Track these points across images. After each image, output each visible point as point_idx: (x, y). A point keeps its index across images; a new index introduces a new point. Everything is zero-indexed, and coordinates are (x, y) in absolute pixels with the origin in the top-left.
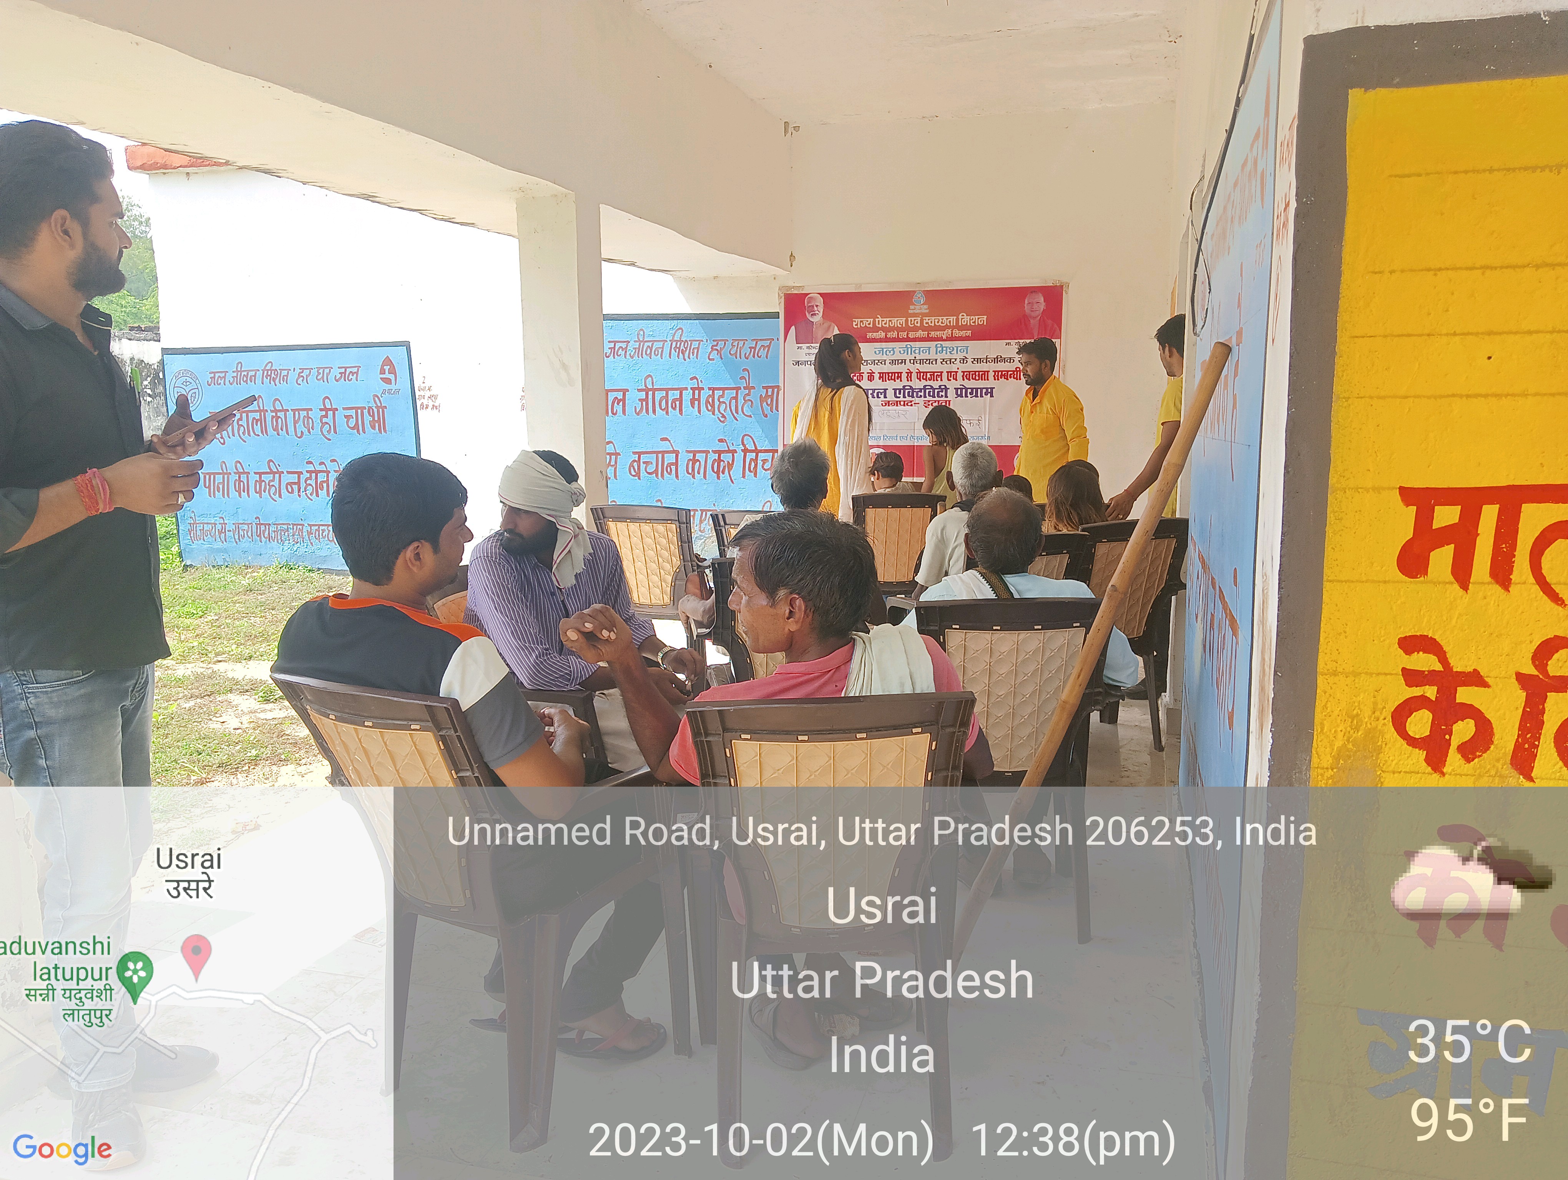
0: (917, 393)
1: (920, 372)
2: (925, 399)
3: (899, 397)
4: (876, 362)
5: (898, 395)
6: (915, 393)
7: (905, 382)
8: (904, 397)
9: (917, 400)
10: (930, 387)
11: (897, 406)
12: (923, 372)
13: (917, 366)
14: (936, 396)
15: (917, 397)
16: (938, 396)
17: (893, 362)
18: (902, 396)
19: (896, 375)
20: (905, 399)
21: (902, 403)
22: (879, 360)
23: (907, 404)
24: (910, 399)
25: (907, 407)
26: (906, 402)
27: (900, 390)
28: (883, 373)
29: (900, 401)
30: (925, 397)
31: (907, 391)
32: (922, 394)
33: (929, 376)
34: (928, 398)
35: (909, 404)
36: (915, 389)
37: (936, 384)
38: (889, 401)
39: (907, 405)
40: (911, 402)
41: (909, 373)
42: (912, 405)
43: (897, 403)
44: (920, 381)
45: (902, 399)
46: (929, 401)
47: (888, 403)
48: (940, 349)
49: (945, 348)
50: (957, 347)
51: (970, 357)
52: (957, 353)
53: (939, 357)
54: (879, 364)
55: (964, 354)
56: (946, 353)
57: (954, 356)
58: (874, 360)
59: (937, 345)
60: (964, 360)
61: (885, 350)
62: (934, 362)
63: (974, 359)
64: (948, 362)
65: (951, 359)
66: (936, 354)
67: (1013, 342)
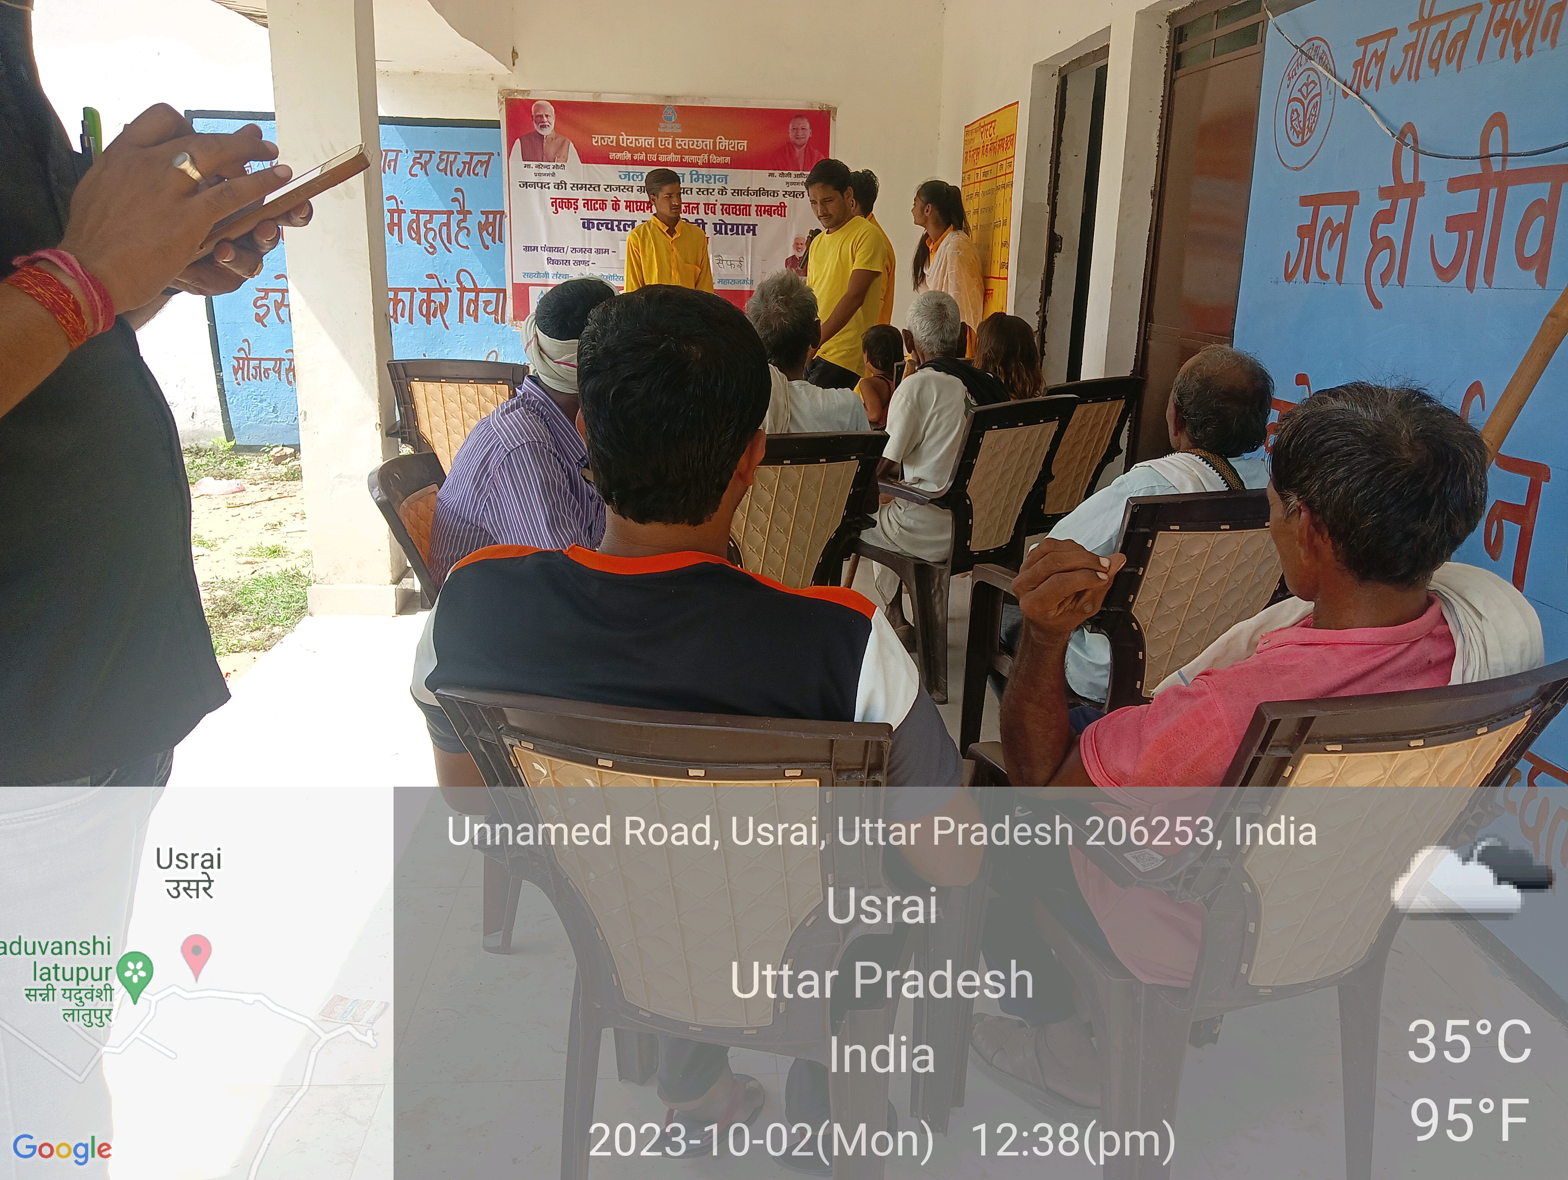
4: (622, 188)
22: (625, 186)
48: (695, 177)
49: (701, 176)
50: (715, 176)
51: (729, 187)
52: (715, 183)
53: (695, 186)
54: (624, 190)
55: (723, 184)
56: (703, 182)
57: (712, 186)
58: (620, 186)
59: (691, 171)
60: (723, 191)
61: (631, 174)
62: (689, 192)
63: (734, 190)
64: (705, 193)
65: (708, 189)
66: (691, 182)
67: (777, 173)
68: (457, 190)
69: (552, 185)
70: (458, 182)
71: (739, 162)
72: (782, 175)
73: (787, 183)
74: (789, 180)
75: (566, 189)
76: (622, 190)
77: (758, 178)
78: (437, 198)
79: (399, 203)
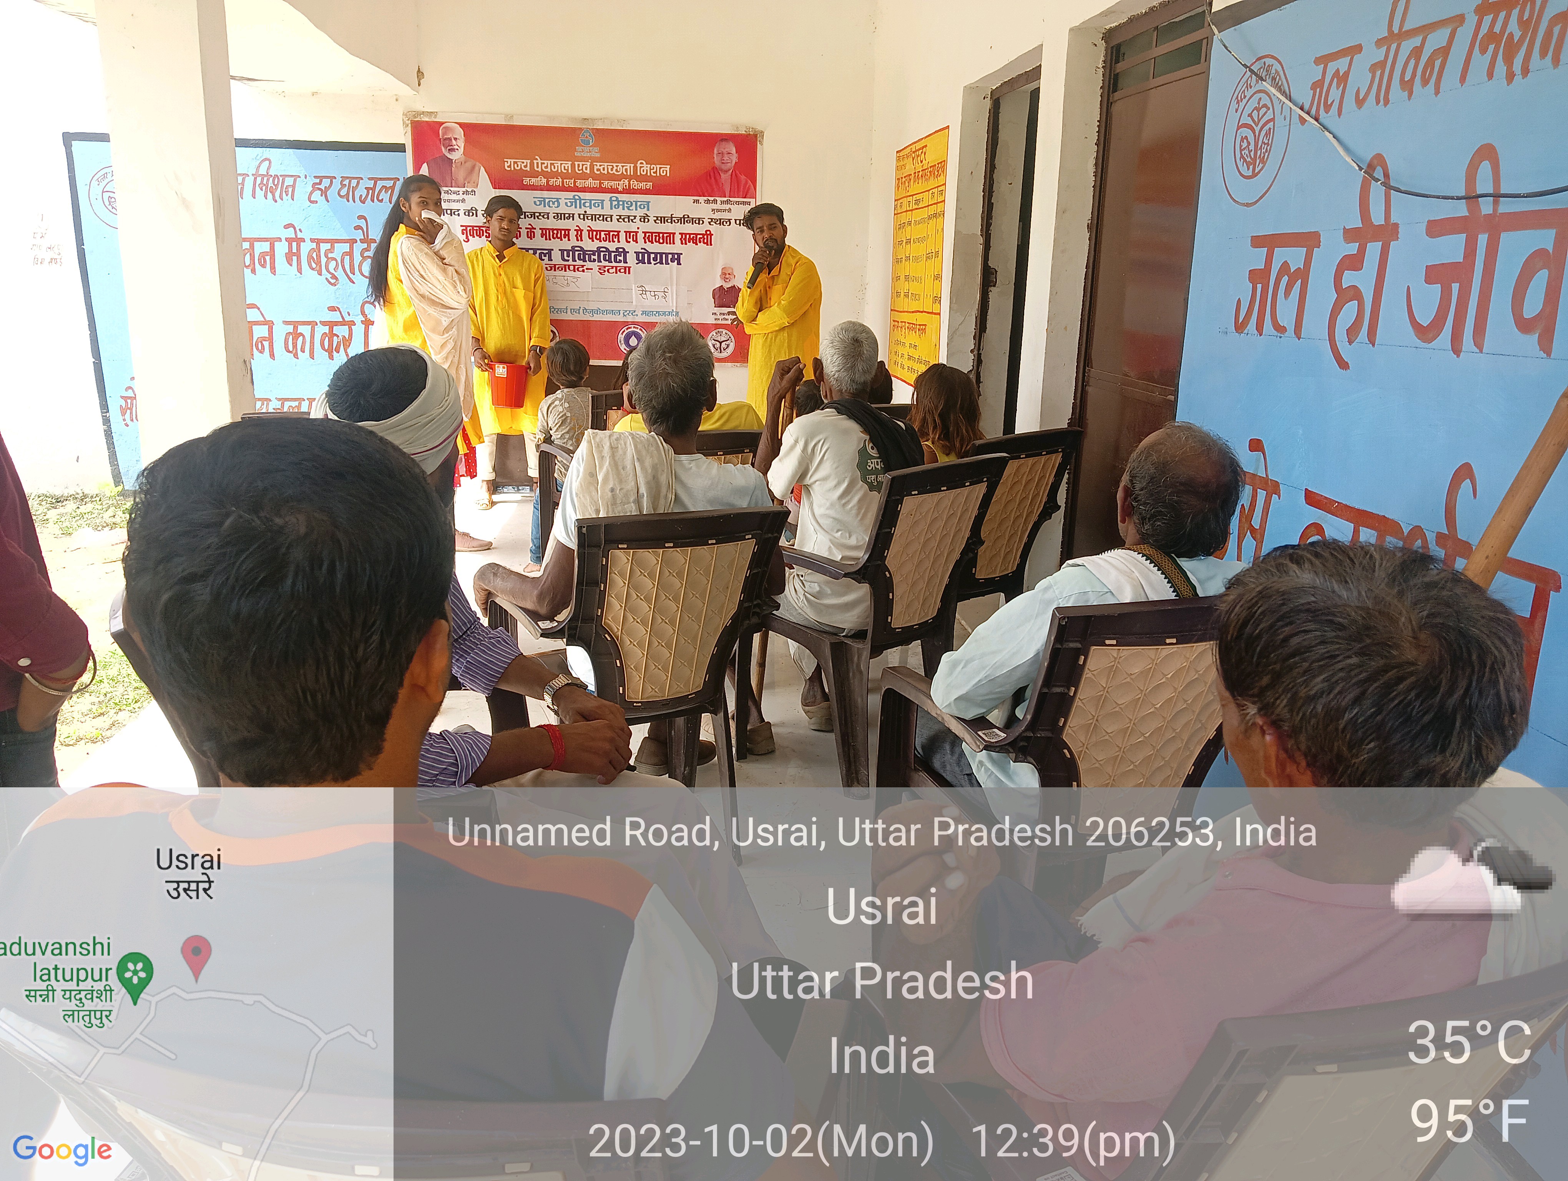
0: (590, 256)
1: (593, 231)
2: (600, 264)
3: (568, 260)
4: (537, 214)
5: (566, 258)
6: (587, 256)
7: (574, 242)
8: (574, 260)
9: (588, 264)
10: (604, 250)
11: (565, 271)
12: (597, 231)
13: (588, 222)
14: (613, 260)
15: (590, 261)
16: (616, 261)
17: (559, 216)
18: (570, 259)
19: (563, 232)
20: (574, 263)
21: (572, 268)
22: (540, 213)
23: (578, 268)
24: (581, 263)
25: (577, 272)
26: (576, 267)
27: (568, 251)
28: (546, 229)
29: (569, 266)
30: (600, 261)
31: (577, 253)
32: (596, 257)
33: (603, 235)
34: (604, 263)
35: (581, 269)
36: (587, 251)
37: (612, 247)
38: (555, 265)
39: (578, 270)
40: (583, 266)
41: (579, 231)
42: (583, 271)
43: (565, 268)
44: (593, 241)
45: (571, 262)
46: (605, 267)
47: (554, 268)
48: (615, 203)
49: (621, 203)
50: (636, 202)
51: (652, 214)
52: (636, 210)
53: (615, 213)
54: (540, 217)
55: (645, 211)
56: (623, 209)
57: (633, 213)
58: (534, 213)
59: (611, 198)
60: (645, 219)
61: (547, 200)
62: (609, 219)
63: (657, 217)
64: (626, 220)
65: (629, 216)
66: (611, 209)
67: (702, 199)
68: (361, 217)
69: (461, 212)
70: (360, 209)
71: (662, 188)
72: (708, 202)
73: (713, 210)
74: (714, 206)
75: (477, 216)
76: (538, 217)
77: (681, 205)
78: (339, 225)
79: (298, 231)
